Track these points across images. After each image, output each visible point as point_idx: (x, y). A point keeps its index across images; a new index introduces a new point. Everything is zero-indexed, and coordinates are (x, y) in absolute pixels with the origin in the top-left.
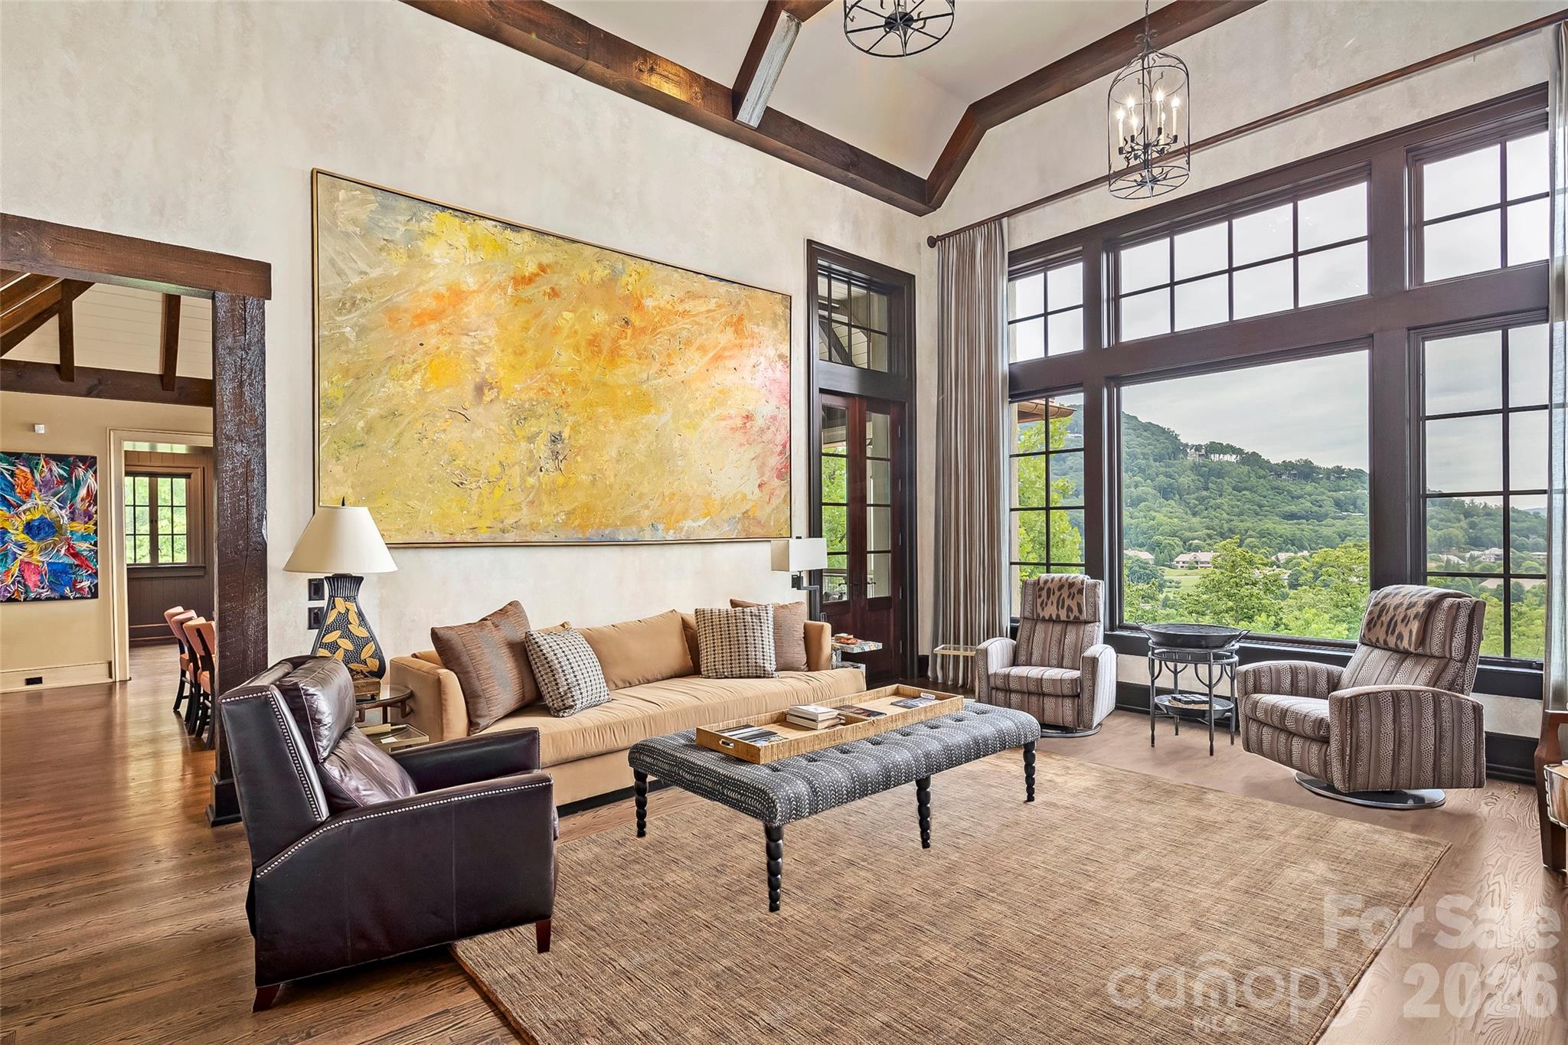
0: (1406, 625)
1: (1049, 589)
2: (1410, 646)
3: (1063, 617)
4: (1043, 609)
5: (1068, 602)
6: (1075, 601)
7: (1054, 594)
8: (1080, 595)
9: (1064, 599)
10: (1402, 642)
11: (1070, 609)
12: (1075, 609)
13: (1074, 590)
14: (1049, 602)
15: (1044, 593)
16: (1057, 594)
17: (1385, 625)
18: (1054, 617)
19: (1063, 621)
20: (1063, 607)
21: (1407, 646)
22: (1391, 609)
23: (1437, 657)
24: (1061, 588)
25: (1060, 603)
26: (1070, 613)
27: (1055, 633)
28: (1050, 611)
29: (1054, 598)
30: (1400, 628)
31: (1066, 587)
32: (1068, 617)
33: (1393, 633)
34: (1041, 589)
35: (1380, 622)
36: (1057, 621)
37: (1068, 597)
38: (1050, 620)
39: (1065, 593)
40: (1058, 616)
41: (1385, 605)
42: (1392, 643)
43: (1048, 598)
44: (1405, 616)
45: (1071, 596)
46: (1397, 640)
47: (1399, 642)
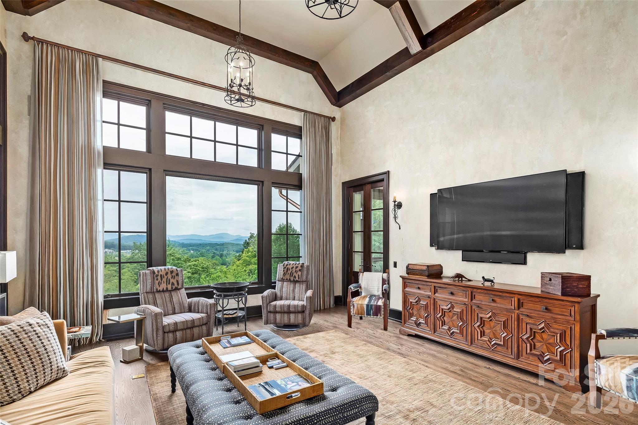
0: (297, 273)
1: (161, 275)
2: (299, 279)
3: (170, 288)
4: (159, 286)
5: (172, 280)
6: (175, 280)
7: (164, 277)
8: (177, 277)
9: (169, 279)
10: (296, 278)
11: (173, 284)
12: (176, 283)
13: (174, 274)
14: (163, 282)
15: (159, 278)
16: (166, 277)
17: (289, 274)
18: (165, 289)
19: (170, 291)
20: (169, 284)
21: (298, 279)
22: (290, 269)
23: (305, 281)
24: (167, 274)
25: (168, 282)
26: (173, 286)
27: (167, 297)
28: (163, 286)
29: (164, 280)
30: (295, 274)
31: (169, 273)
32: (172, 288)
33: (292, 276)
34: (157, 276)
35: (287, 273)
36: (167, 290)
37: (172, 278)
38: (163, 291)
39: (169, 276)
40: (167, 288)
41: (288, 268)
42: (292, 279)
43: (162, 280)
44: (296, 270)
45: (173, 277)
46: (294, 278)
47: (295, 279)
